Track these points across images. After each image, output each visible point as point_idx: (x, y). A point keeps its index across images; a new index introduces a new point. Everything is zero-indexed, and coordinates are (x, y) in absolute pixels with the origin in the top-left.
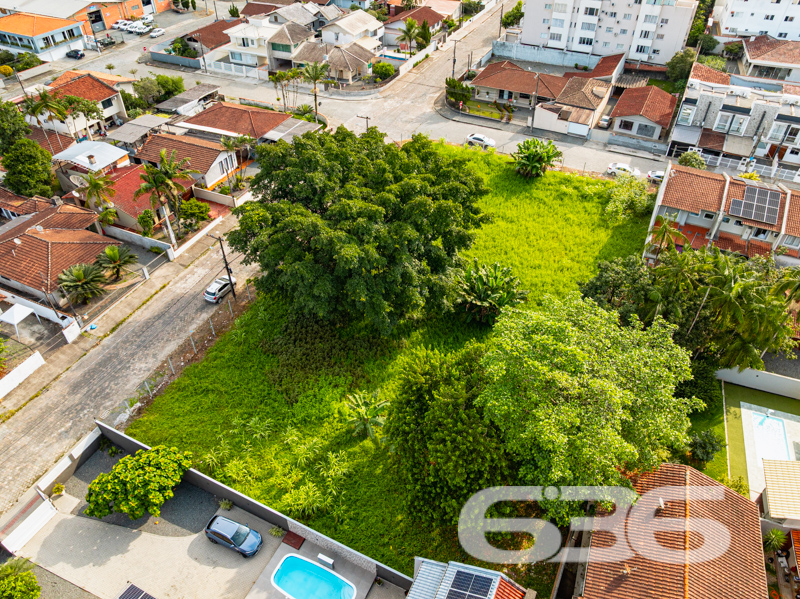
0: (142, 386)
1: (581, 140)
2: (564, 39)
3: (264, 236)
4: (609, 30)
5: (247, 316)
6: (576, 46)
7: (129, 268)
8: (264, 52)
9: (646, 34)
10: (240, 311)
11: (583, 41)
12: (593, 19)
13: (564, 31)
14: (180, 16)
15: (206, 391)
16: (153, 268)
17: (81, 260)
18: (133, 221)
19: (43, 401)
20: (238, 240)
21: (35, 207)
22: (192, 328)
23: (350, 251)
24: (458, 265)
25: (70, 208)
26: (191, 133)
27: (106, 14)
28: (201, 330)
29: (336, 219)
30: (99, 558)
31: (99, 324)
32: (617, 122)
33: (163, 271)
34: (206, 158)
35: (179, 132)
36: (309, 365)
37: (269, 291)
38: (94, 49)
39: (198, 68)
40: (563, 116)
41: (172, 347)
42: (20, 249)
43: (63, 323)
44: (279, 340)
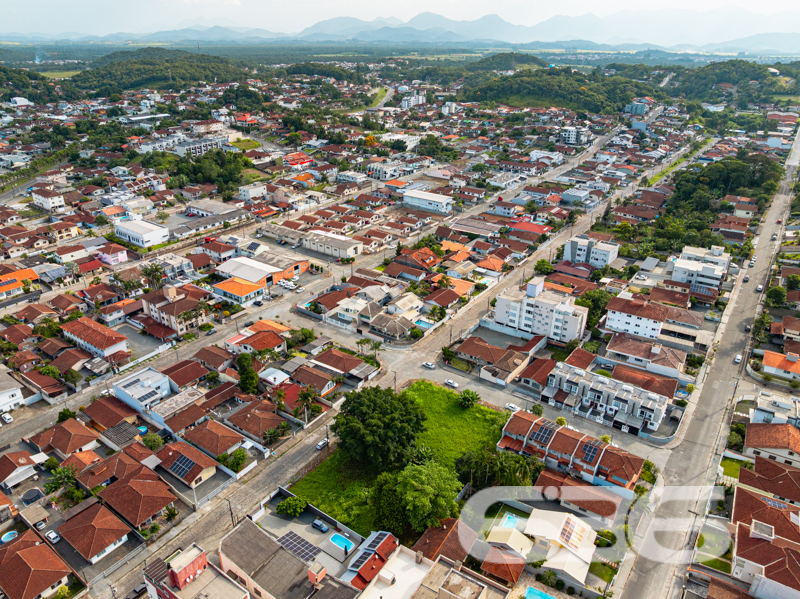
0: (292, 477)
1: (501, 388)
2: (517, 322)
3: (343, 428)
4: (539, 322)
5: (332, 456)
6: (523, 327)
7: (289, 432)
8: (356, 317)
9: (557, 327)
10: (329, 454)
11: (526, 325)
12: (531, 316)
13: (516, 319)
14: (314, 277)
15: (315, 482)
16: (297, 432)
17: (271, 426)
18: (290, 410)
19: (257, 478)
20: (334, 428)
21: (251, 399)
22: (311, 459)
23: (369, 438)
24: (413, 446)
25: (266, 401)
26: (316, 366)
27: (275, 277)
28: (314, 460)
29: (367, 426)
30: (278, 526)
31: (275, 453)
32: (523, 380)
33: (301, 434)
34: (323, 383)
35: (311, 366)
36: (352, 478)
37: (341, 448)
38: (268, 300)
39: (321, 320)
40: (495, 374)
41: (303, 465)
42: (249, 419)
43: (264, 451)
44: (343, 467)
